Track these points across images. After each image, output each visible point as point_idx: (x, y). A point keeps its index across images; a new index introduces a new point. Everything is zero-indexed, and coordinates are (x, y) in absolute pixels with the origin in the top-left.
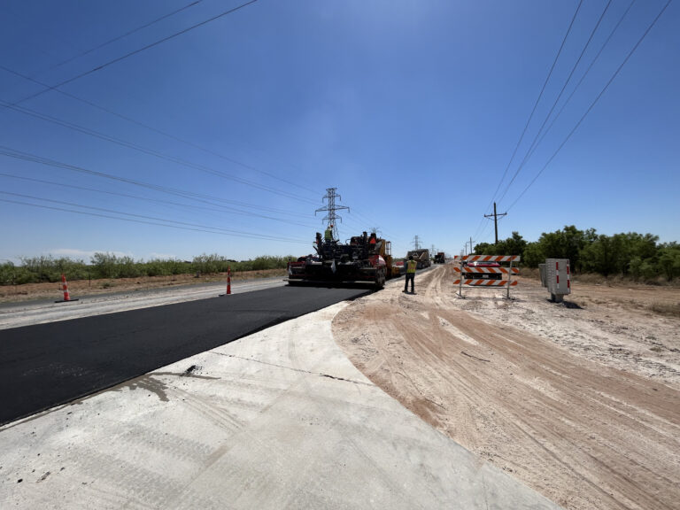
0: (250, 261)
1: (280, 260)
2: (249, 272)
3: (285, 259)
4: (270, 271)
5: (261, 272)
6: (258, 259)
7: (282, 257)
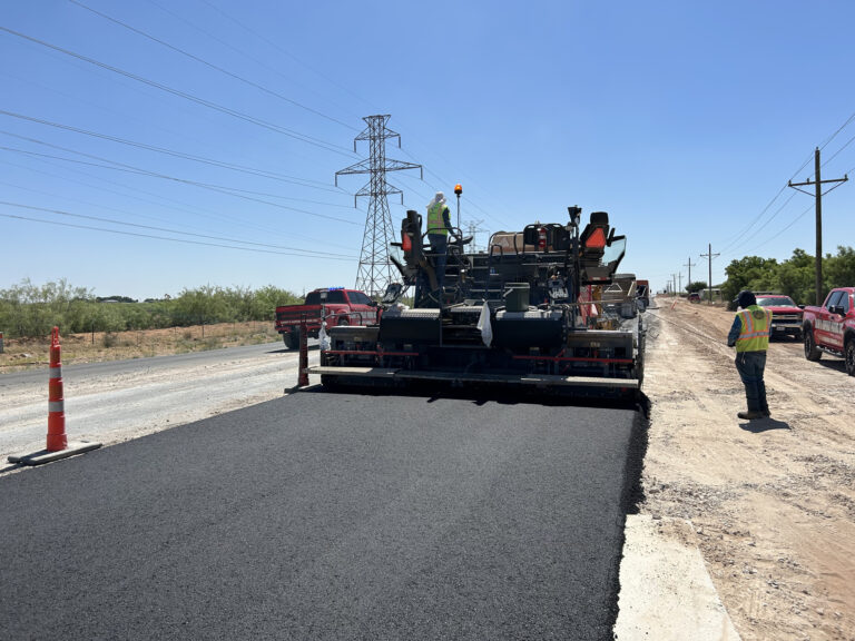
0: (167, 301)
1: (247, 299)
2: (164, 332)
3: (260, 295)
4: (220, 328)
5: (195, 330)
6: (187, 295)
7: (253, 290)
